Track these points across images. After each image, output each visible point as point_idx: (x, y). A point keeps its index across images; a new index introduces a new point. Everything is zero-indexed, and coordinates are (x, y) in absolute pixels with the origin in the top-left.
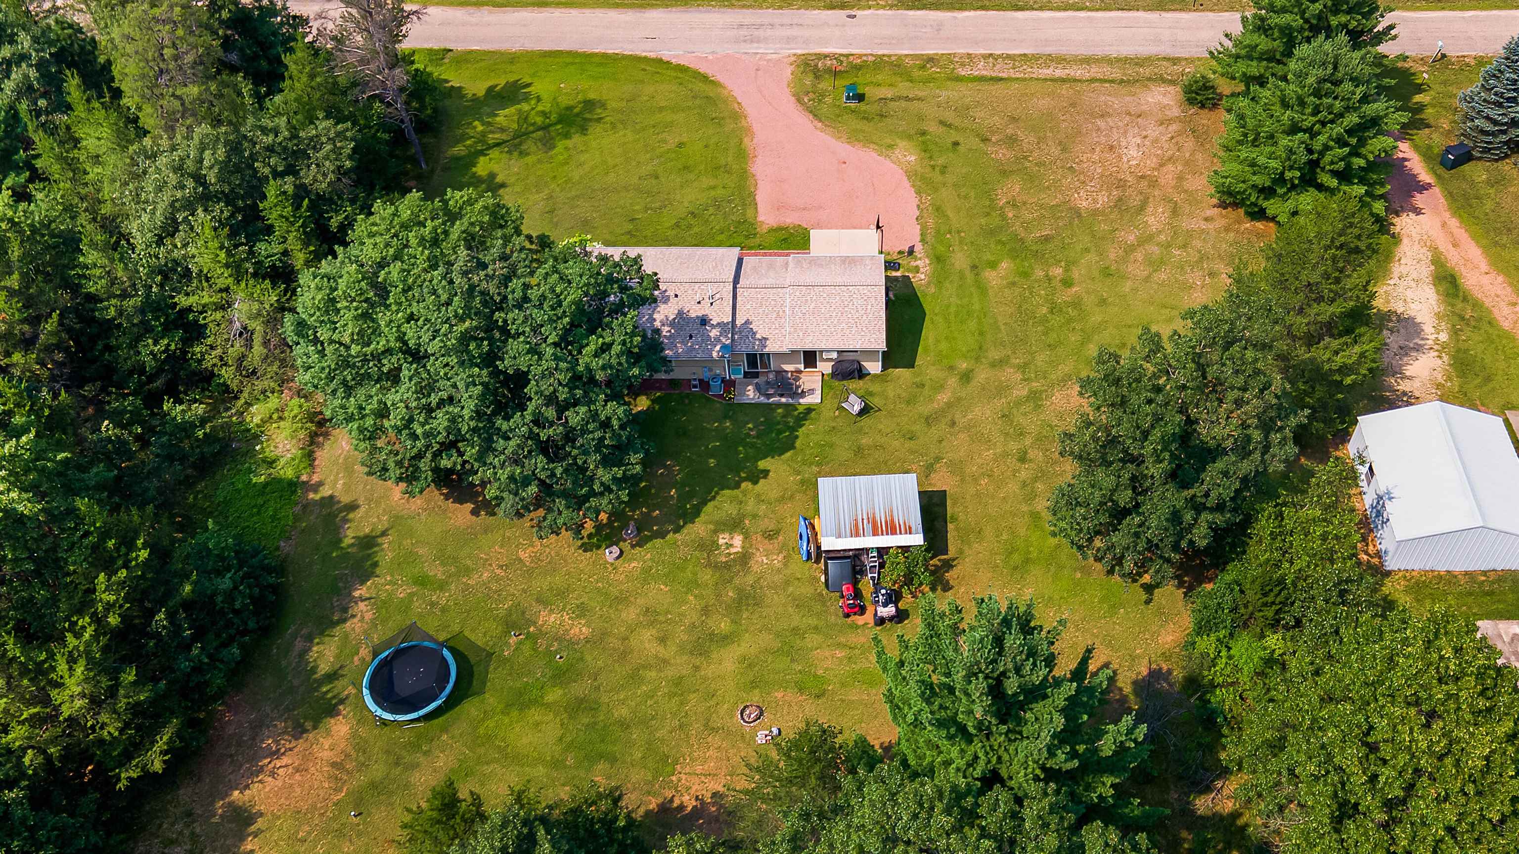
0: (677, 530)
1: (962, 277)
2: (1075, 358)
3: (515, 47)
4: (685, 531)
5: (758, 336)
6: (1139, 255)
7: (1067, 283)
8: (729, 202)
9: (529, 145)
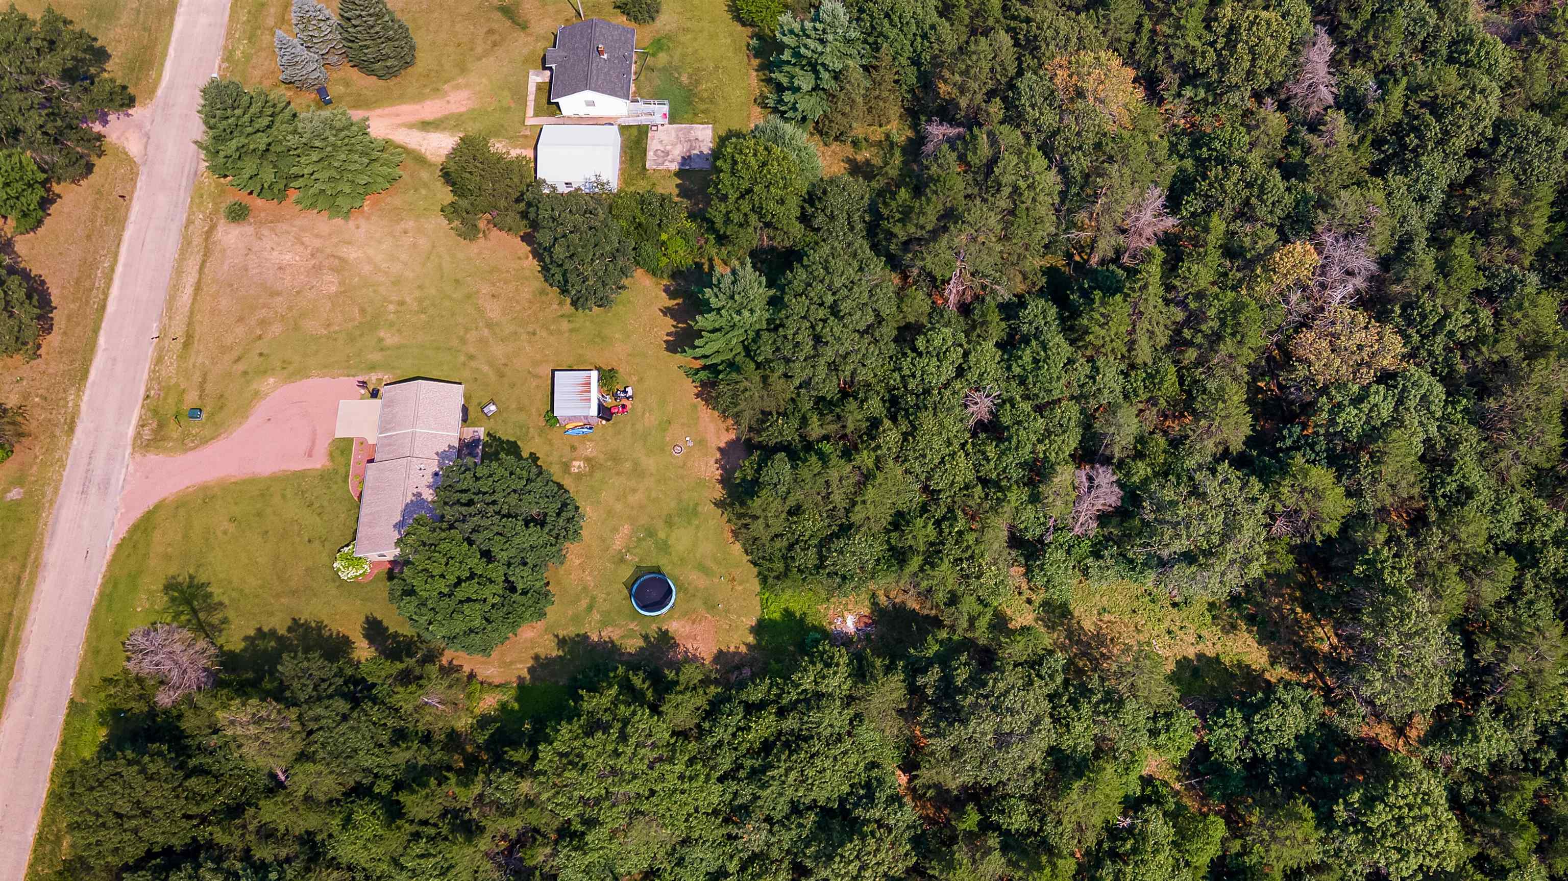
1: (390, 356)
7: (401, 303)
8: (300, 486)
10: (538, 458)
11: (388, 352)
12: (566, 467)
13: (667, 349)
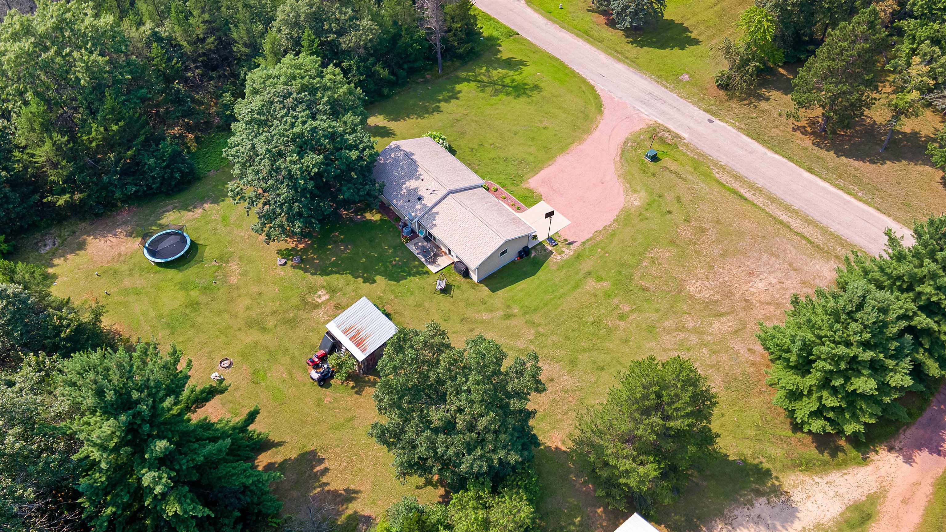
0: (312, 274)
1: (577, 273)
2: (570, 353)
3: (543, 46)
4: (315, 277)
5: (434, 222)
6: (681, 336)
7: (622, 317)
8: (528, 164)
9: (489, 90)
10: (364, 282)
11: (581, 275)
12: (332, 291)
13: (313, 453)
